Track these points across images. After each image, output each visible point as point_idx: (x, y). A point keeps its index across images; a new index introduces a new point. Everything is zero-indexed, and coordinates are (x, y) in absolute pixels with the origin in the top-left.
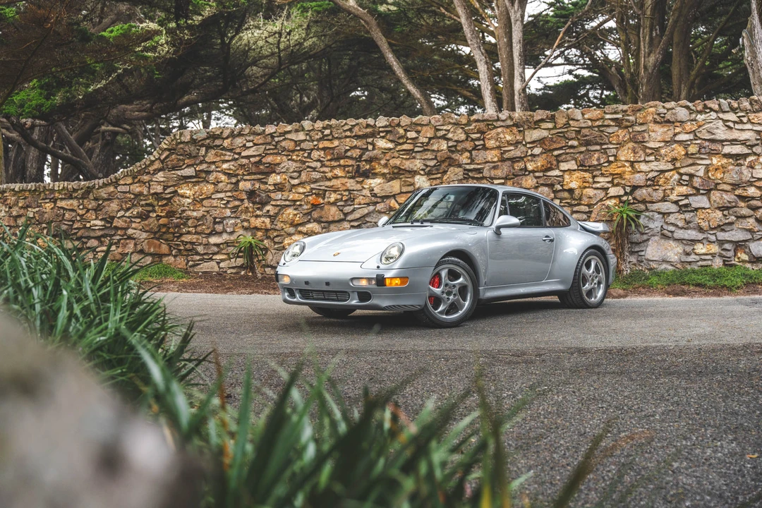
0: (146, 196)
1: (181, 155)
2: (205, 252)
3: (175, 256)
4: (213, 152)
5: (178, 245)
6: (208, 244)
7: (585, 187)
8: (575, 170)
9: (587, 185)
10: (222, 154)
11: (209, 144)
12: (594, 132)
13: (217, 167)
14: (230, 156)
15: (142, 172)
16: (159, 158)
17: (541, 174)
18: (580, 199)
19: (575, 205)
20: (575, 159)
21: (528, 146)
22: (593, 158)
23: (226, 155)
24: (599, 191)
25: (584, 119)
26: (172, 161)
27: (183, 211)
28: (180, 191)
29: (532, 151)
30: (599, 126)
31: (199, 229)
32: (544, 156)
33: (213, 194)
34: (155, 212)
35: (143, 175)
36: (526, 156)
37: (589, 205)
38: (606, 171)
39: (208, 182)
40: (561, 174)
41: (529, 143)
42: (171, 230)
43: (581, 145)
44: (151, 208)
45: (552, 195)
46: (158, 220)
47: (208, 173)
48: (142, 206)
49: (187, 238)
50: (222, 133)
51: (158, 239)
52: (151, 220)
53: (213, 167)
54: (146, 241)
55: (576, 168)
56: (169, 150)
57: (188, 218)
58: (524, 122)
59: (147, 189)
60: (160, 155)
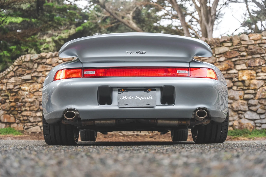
0: (4, 91)
1: (24, 68)
2: (34, 121)
3: (18, 124)
4: (41, 66)
5: (20, 117)
6: (35, 117)
7: (252, 79)
8: (245, 70)
9: (253, 78)
10: (46, 67)
11: (39, 62)
12: (256, 47)
13: (43, 74)
14: (50, 68)
15: (3, 78)
16: (13, 70)
17: (225, 72)
18: (249, 86)
19: (246, 90)
20: (245, 63)
21: (217, 56)
22: (256, 62)
23: (47, 67)
24: (261, 81)
25: (250, 40)
26: (20, 71)
27: (24, 98)
28: (23, 88)
29: (219, 59)
30: (259, 44)
31: (32, 108)
32: (226, 62)
33: (40, 88)
34: (8, 99)
35: (3, 79)
36: (216, 62)
37: (255, 90)
38: (264, 69)
39: (37, 82)
40: (236, 72)
41: (218, 55)
42: (17, 109)
43: (248, 55)
44: (6, 98)
45: (232, 84)
46: (10, 104)
47: (38, 77)
48: (2, 96)
49: (24, 113)
50: (46, 56)
51: (9, 114)
52: (6, 104)
53: (41, 74)
54: (3, 116)
55: (245, 68)
56: (18, 66)
57: (26, 102)
58: (214, 43)
59: (5, 87)
60: (13, 68)
